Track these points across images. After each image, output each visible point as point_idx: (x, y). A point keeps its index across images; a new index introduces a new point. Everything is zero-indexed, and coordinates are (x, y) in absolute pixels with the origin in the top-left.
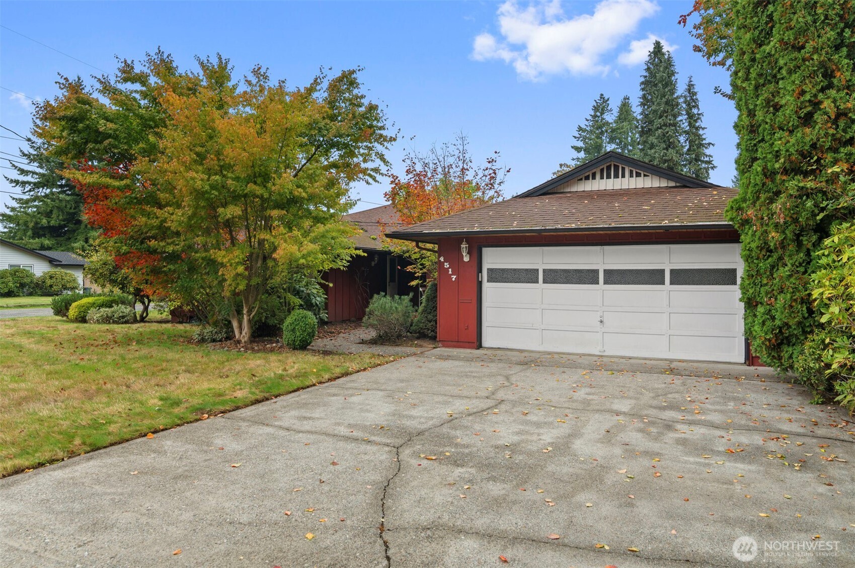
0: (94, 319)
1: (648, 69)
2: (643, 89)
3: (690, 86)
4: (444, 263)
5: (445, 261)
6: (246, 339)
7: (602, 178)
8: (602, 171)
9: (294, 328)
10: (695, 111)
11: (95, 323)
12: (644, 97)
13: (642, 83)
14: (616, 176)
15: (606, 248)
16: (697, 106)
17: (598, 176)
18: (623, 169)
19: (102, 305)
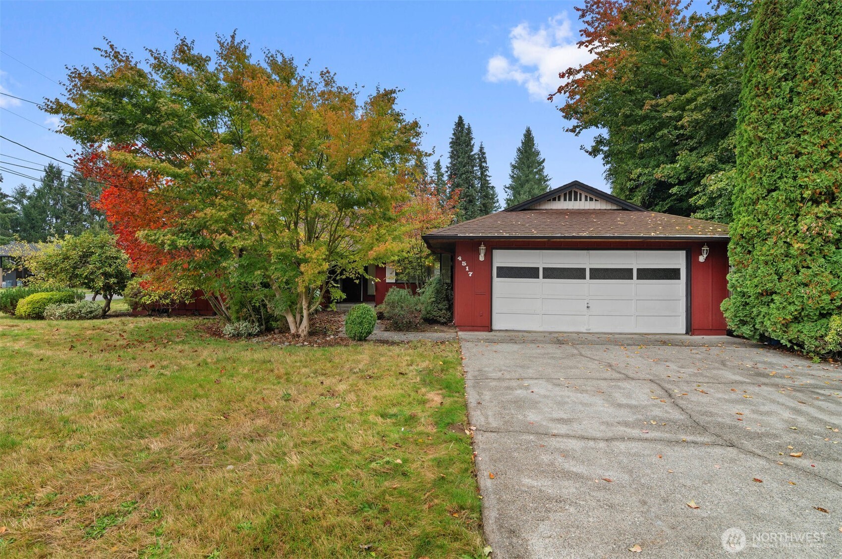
0: (55, 315)
1: (454, 134)
2: (451, 147)
3: (482, 148)
4: (461, 262)
5: (463, 260)
6: (305, 333)
7: (565, 200)
8: (565, 195)
9: (362, 321)
10: (484, 164)
11: (57, 319)
12: (452, 152)
13: (451, 143)
14: (576, 199)
15: (591, 252)
16: (485, 162)
17: (562, 199)
18: (580, 194)
19: (60, 301)
